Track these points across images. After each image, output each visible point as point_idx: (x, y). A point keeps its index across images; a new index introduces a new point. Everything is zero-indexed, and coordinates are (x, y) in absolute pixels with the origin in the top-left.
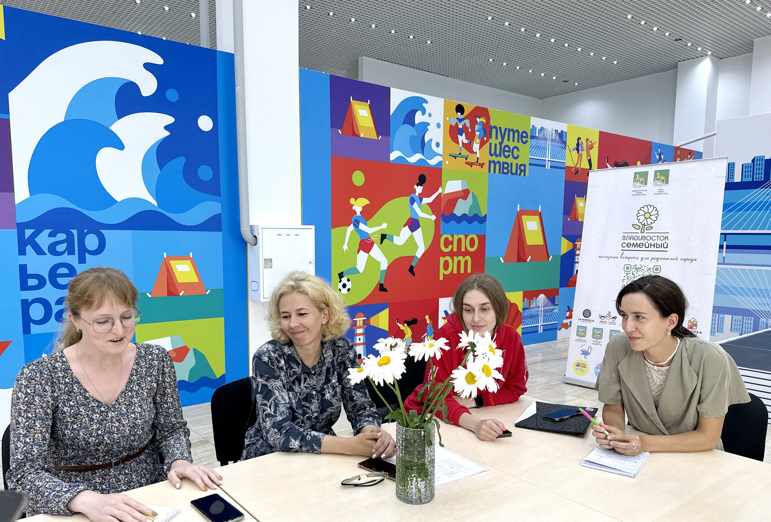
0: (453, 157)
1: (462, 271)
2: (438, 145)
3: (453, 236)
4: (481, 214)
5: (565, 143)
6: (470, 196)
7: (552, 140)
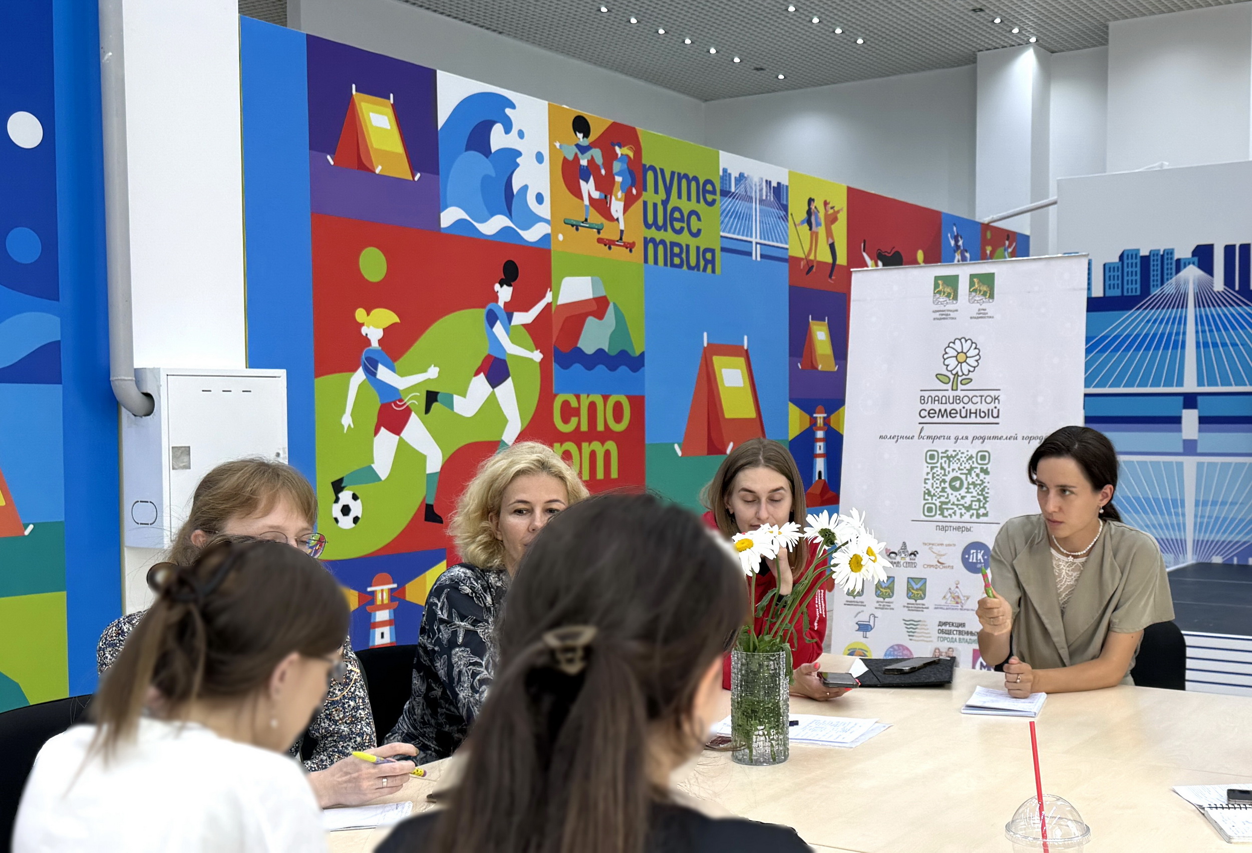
0: (573, 226)
1: (600, 475)
2: (540, 198)
3: (578, 397)
4: (634, 352)
5: (785, 208)
6: (610, 310)
7: (761, 201)
